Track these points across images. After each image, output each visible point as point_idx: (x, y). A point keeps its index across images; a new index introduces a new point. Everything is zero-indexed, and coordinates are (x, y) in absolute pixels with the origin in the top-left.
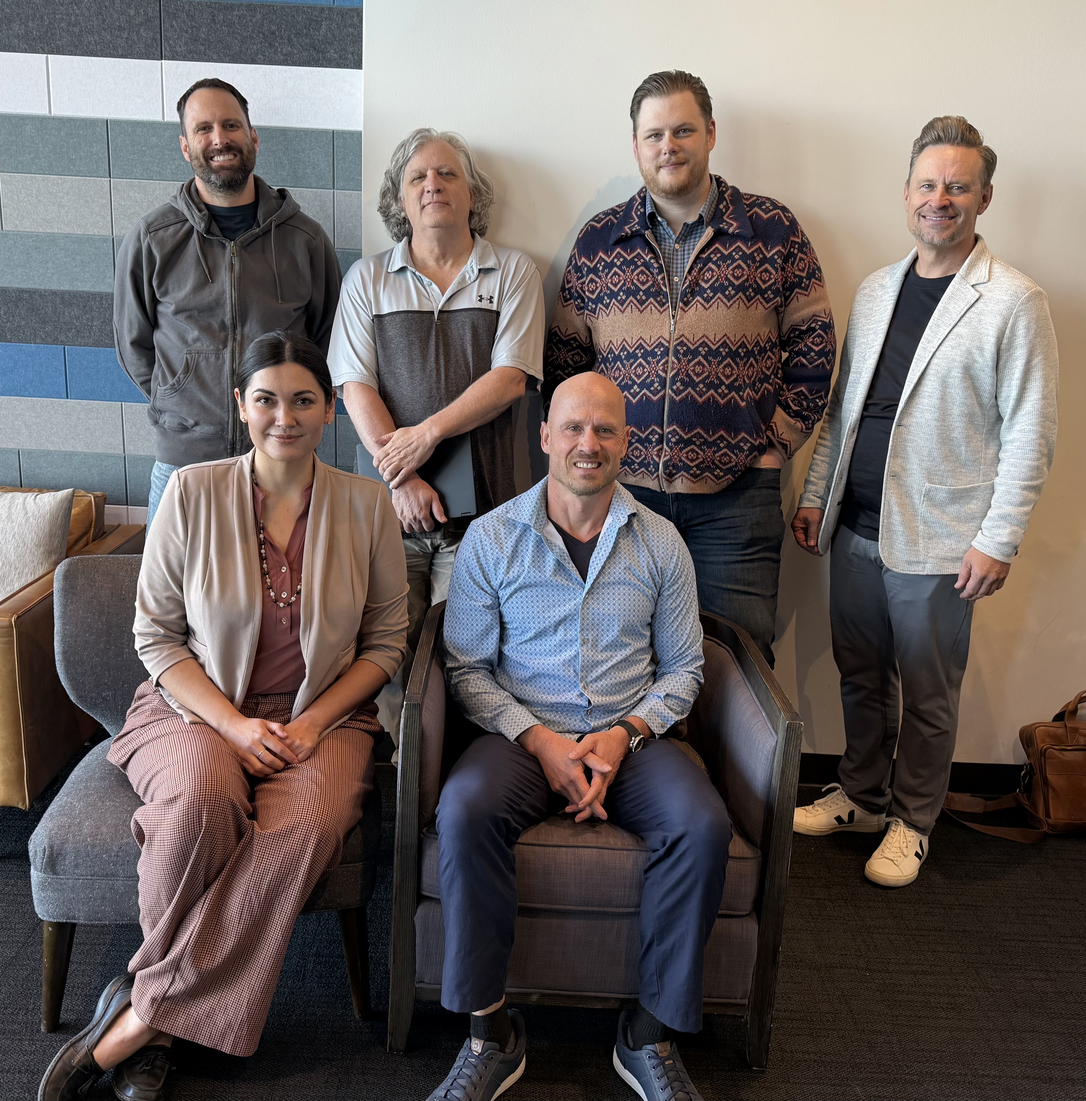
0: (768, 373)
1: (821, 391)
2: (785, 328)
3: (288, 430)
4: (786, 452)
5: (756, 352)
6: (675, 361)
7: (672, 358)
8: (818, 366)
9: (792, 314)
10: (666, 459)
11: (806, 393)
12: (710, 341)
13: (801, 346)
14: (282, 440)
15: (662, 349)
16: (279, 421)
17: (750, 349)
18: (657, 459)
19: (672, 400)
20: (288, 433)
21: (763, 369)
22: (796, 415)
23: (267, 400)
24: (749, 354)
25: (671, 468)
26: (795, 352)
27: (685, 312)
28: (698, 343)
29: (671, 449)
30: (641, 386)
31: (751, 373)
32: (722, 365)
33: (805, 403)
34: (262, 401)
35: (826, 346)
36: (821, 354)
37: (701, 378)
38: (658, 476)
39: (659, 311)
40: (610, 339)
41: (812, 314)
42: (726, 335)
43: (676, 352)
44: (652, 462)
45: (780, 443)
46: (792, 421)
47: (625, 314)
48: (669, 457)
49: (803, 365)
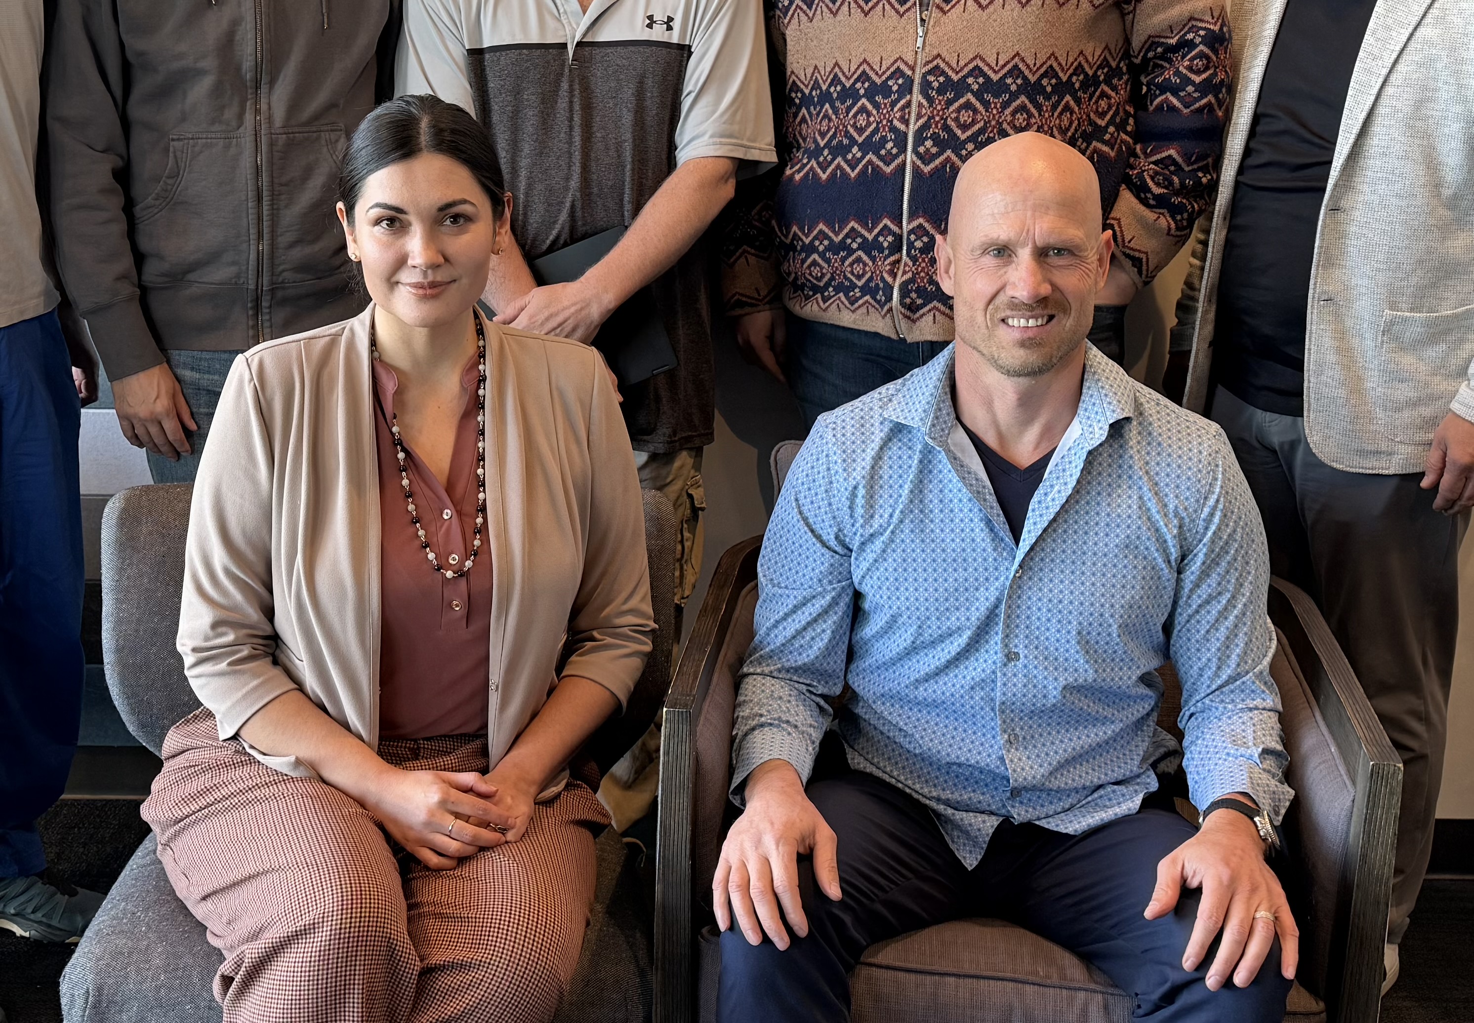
0: (1102, 123)
1: (1206, 157)
2: (1137, 42)
3: (429, 272)
4: (1140, 273)
5: (1077, 85)
6: (925, 103)
7: (917, 97)
8: (1200, 110)
9: (1149, 16)
10: (904, 279)
11: (1179, 159)
12: (988, 65)
13: (1169, 74)
14: (421, 292)
15: (900, 81)
16: (413, 258)
17: (1064, 79)
18: (889, 279)
19: (916, 171)
20: (430, 278)
21: (1092, 115)
22: (1160, 203)
23: (392, 221)
24: (1061, 88)
25: (914, 295)
26: (1158, 86)
27: (945, 13)
28: (966, 70)
29: (914, 259)
30: (865, 147)
31: (1066, 122)
32: (1011, 109)
33: (1176, 180)
34: (384, 224)
35: (1215, 74)
36: (1205, 88)
37: (969, 133)
38: (891, 309)
39: (897, 12)
40: (814, 62)
41: (1187, 14)
42: (1018, 54)
43: (926, 86)
44: (881, 285)
45: (1127, 256)
46: (1150, 215)
47: (839, 18)
48: (910, 275)
49: (1172, 108)
